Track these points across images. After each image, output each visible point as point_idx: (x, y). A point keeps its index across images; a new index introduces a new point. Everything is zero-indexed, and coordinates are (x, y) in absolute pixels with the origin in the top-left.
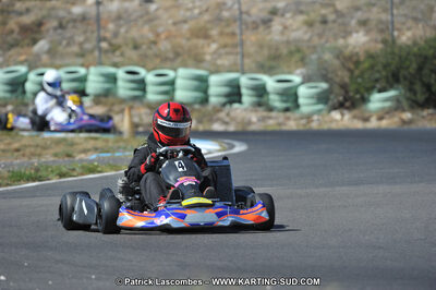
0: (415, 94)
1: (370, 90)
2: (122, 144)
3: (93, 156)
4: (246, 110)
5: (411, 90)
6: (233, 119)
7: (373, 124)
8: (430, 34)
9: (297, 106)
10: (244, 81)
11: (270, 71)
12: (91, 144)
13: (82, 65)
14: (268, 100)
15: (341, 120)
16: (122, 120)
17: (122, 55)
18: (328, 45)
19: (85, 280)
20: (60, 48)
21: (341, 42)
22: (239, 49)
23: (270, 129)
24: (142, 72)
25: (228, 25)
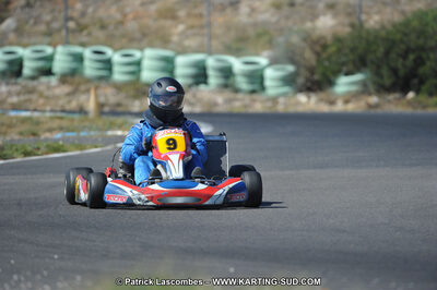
0: (382, 77)
1: (337, 73)
2: (87, 124)
3: (58, 135)
4: (212, 92)
5: (378, 73)
6: (200, 101)
7: (339, 107)
8: (397, 18)
9: (263, 88)
10: (211, 62)
11: (237, 52)
12: (56, 124)
13: (49, 44)
14: (234, 81)
15: (307, 102)
16: (88, 100)
17: (89, 34)
18: (296, 28)
19: (47, 260)
20: (27, 27)
21: (309, 25)
22: (206, 31)
23: (236, 111)
24: (109, 52)
25: (196, 7)
